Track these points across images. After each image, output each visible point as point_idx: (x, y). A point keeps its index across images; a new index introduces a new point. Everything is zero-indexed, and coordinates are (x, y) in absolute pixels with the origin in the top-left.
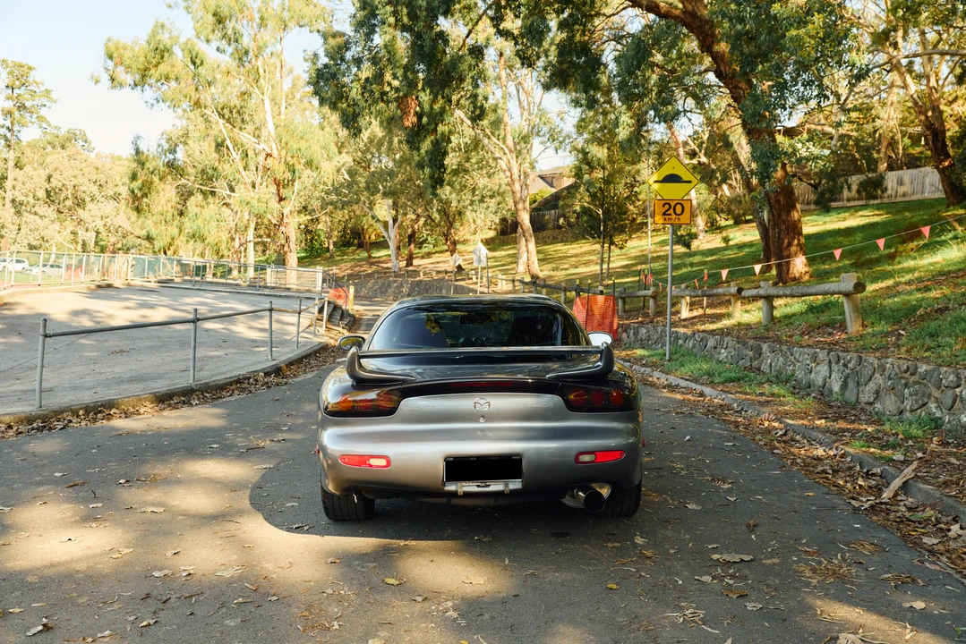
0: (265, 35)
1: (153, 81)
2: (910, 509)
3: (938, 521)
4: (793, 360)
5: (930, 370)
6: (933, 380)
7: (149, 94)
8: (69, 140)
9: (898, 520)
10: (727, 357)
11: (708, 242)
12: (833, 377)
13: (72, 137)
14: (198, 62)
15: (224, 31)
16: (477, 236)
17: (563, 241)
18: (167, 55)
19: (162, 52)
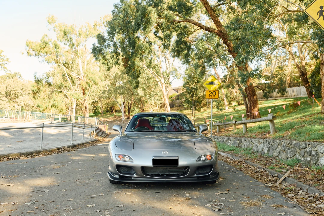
0: (80, 39)
1: (42, 54)
2: (286, 186)
3: (295, 190)
4: (252, 143)
5: (297, 143)
6: (297, 146)
7: (41, 58)
9: (281, 190)
10: (231, 144)
12: (265, 148)
13: (16, 75)
14: (57, 47)
15: (67, 38)
16: (152, 108)
17: (181, 110)
18: (47, 45)
19: (46, 44)
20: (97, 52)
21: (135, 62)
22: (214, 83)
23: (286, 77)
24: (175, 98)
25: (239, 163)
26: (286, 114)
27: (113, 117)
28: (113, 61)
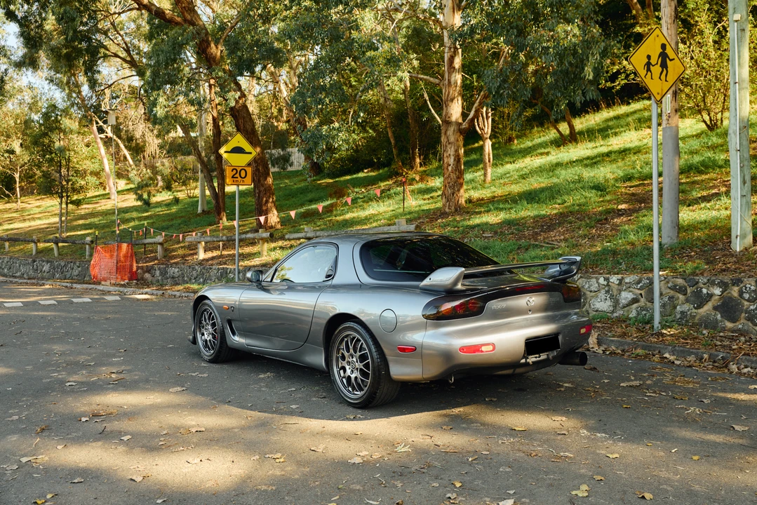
11: (123, 201)
22: (242, 150)
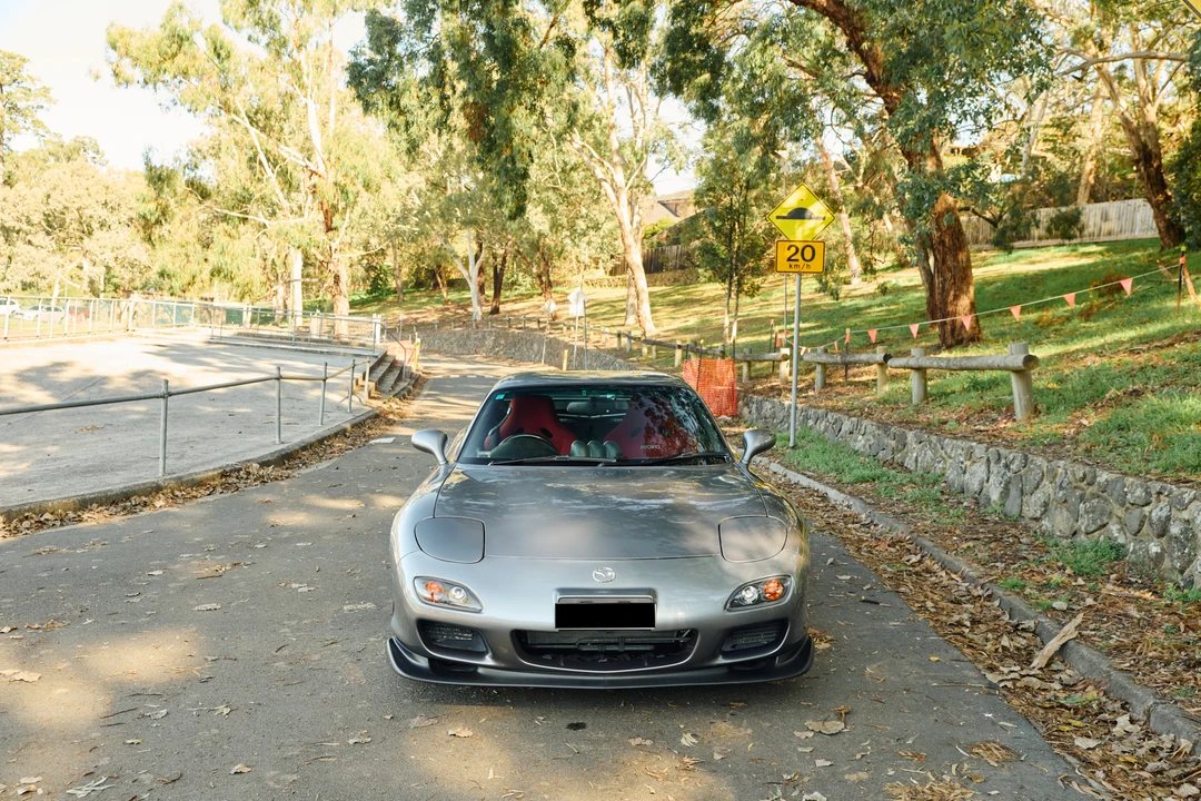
0: (309, 21)
1: (167, 77)
2: (1066, 687)
3: (1102, 710)
4: (944, 455)
5: (1113, 481)
6: (1116, 494)
7: (164, 94)
8: (77, 151)
9: (1047, 705)
10: (864, 446)
12: (991, 480)
13: (80, 147)
14: (223, 54)
15: (257, 16)
16: (581, 275)
17: (686, 284)
18: (186, 43)
19: (180, 40)
20: (368, 81)
21: (513, 121)
22: (808, 214)
23: (1081, 162)
24: (668, 236)
25: (892, 549)
26: (1076, 321)
27: (440, 306)
28: (427, 114)
